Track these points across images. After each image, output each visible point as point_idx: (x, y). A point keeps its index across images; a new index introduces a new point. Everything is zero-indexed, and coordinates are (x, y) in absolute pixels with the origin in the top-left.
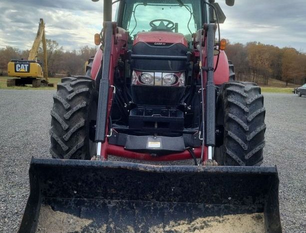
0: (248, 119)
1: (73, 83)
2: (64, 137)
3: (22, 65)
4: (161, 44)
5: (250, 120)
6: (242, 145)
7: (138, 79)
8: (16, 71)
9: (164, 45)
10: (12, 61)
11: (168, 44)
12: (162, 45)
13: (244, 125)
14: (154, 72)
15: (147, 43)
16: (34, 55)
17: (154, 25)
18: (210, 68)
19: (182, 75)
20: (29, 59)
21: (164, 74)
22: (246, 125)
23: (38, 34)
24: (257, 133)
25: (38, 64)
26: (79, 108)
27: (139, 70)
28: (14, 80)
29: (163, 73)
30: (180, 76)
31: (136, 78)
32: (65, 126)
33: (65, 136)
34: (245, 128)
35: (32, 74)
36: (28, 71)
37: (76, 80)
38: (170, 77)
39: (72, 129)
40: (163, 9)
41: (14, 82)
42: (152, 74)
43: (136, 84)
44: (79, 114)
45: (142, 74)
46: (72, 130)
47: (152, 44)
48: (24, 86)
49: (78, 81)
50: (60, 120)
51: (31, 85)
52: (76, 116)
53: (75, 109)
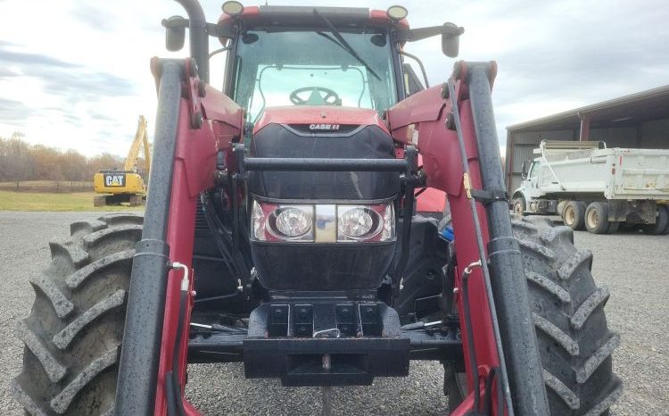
0: (573, 320)
1: (94, 236)
2: (53, 402)
3: (115, 177)
4: (328, 127)
5: (579, 324)
6: (566, 398)
7: (267, 225)
8: (106, 185)
9: (335, 131)
10: (101, 172)
11: (345, 128)
12: (331, 131)
13: (566, 340)
14: (314, 204)
15: (291, 125)
16: (132, 164)
17: (298, 99)
18: (499, 193)
19: (388, 209)
20: (126, 169)
21: (343, 209)
22: (570, 341)
23: (138, 136)
24: (601, 359)
25: (137, 175)
26: (99, 312)
27: (271, 200)
28: (103, 197)
29: (340, 208)
30: (383, 212)
31: (262, 221)
32: (56, 370)
33: (57, 398)
34: (569, 348)
35: (129, 188)
36: (124, 185)
37: (105, 227)
38: (356, 215)
39: (78, 379)
40: (312, 75)
41: (104, 200)
42: (308, 209)
43: (262, 238)
44: (101, 329)
45: (278, 212)
46: (78, 382)
47: (304, 127)
48: (119, 205)
49: (111, 229)
50: (42, 353)
51: (129, 204)
52: (92, 336)
53: (87, 316)
